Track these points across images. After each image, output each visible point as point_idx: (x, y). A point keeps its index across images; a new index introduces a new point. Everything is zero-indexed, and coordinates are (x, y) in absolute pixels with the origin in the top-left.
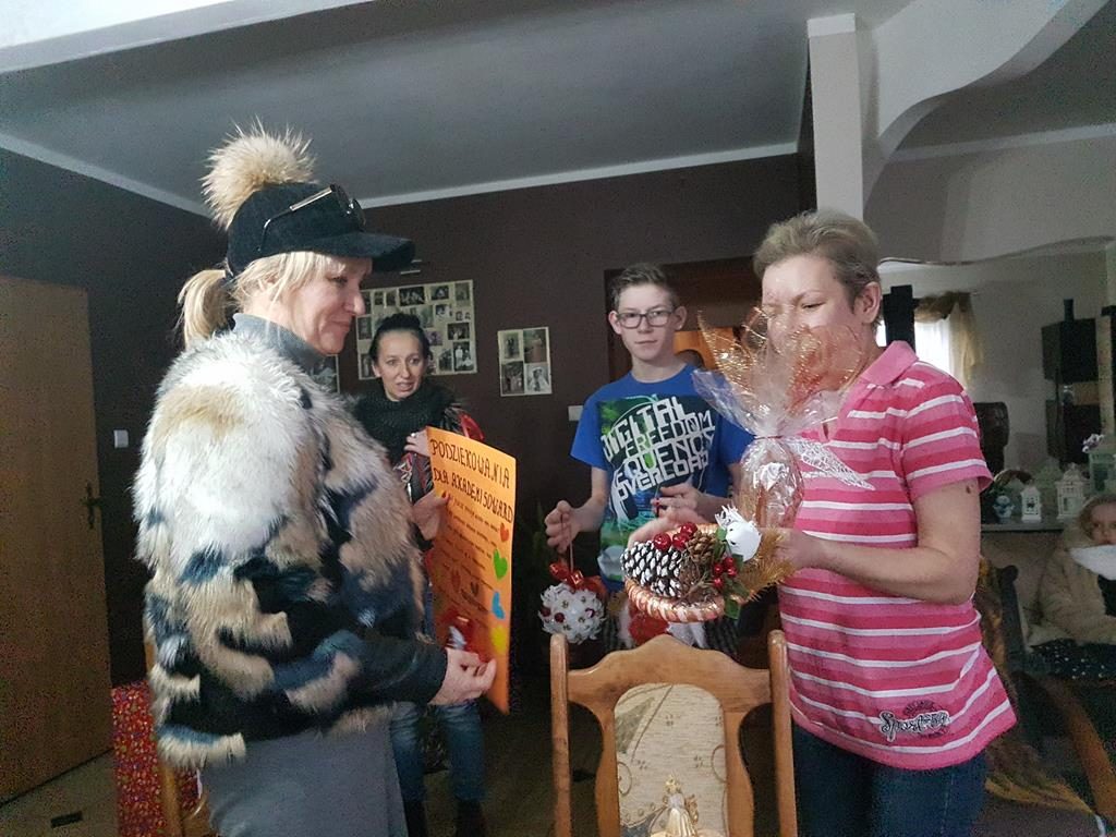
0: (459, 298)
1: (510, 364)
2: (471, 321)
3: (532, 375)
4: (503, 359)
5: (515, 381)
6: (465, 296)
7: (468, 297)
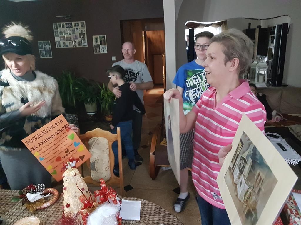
0: (82, 26)
1: (96, 45)
2: (85, 33)
3: (102, 48)
4: (94, 44)
5: (98, 50)
6: (83, 26)
7: (84, 26)
